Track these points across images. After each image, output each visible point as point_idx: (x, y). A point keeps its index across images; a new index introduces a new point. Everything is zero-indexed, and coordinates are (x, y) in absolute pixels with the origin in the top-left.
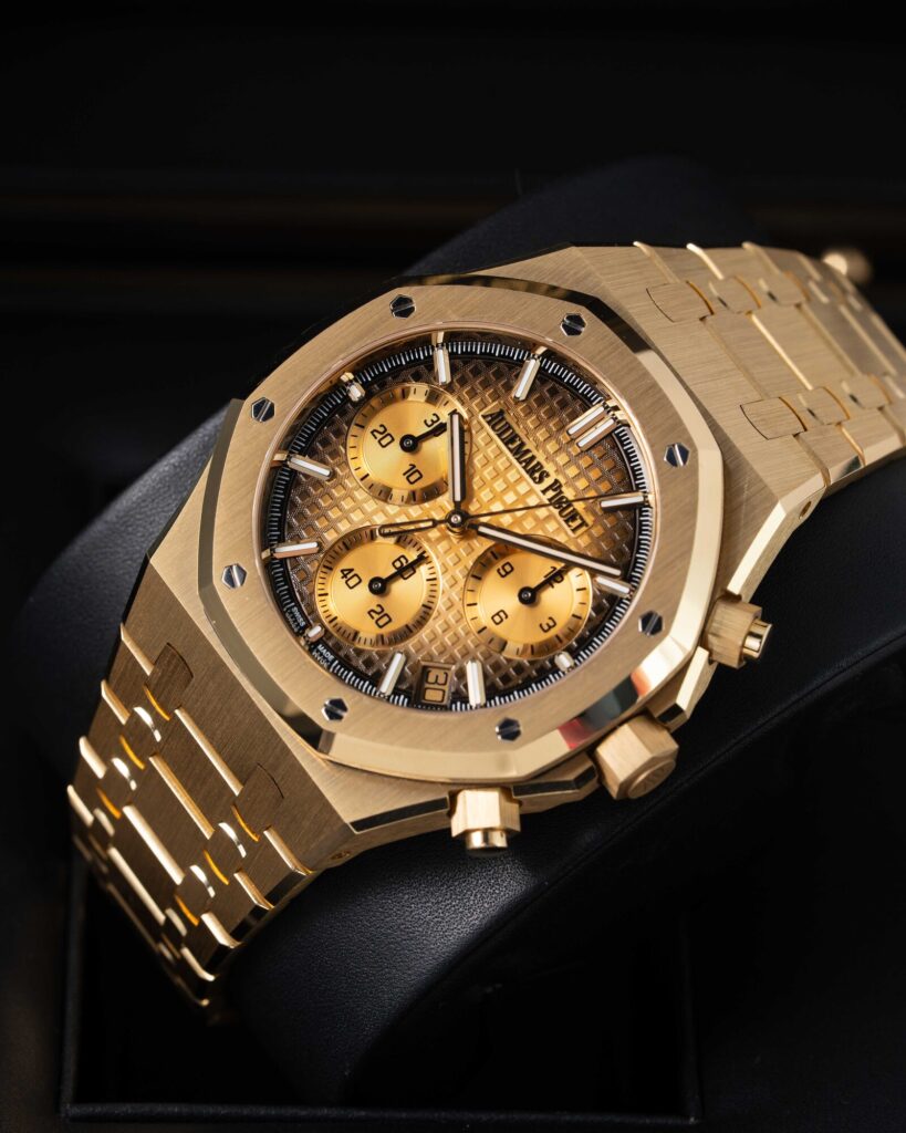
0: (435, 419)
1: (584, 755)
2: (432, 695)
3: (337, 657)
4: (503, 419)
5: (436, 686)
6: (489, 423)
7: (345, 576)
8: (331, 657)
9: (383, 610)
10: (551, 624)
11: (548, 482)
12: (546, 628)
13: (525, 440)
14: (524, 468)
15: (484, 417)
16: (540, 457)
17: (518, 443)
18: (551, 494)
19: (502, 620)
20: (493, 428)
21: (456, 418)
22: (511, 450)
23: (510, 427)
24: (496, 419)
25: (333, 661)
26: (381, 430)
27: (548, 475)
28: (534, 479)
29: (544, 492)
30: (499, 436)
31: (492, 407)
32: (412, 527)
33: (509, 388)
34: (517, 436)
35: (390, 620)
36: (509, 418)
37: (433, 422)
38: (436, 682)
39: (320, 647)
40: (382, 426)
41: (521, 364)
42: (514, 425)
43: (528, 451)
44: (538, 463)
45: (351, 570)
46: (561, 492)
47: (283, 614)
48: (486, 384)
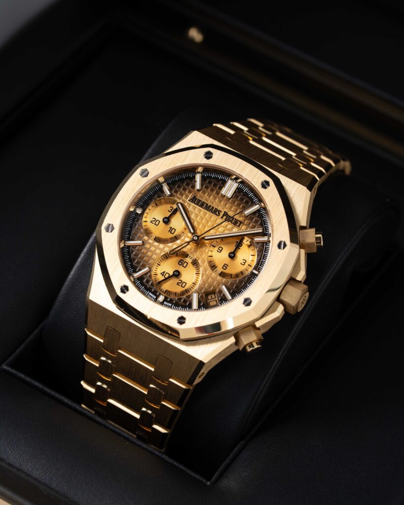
0: (171, 208)
1: (276, 302)
2: (212, 304)
3: (172, 304)
4: (196, 199)
5: (212, 300)
6: (192, 202)
7: (163, 275)
8: (170, 305)
9: (182, 281)
10: (245, 261)
11: (222, 214)
12: (243, 264)
13: (207, 203)
14: (211, 212)
15: (189, 201)
16: (215, 207)
17: (205, 205)
18: (225, 217)
19: (226, 267)
20: (194, 203)
21: (179, 205)
22: (204, 208)
23: (200, 201)
24: (194, 200)
25: (172, 306)
26: (154, 220)
27: (221, 211)
28: (216, 215)
29: (222, 217)
30: (197, 205)
31: (190, 196)
32: (180, 248)
33: (193, 187)
34: (204, 202)
35: (186, 283)
36: (198, 197)
37: (171, 210)
38: (212, 298)
39: (165, 303)
40: (153, 218)
41: (194, 177)
42: (201, 199)
43: (210, 206)
44: (216, 209)
45: (164, 272)
46: (228, 215)
47: (147, 296)
48: (184, 189)
